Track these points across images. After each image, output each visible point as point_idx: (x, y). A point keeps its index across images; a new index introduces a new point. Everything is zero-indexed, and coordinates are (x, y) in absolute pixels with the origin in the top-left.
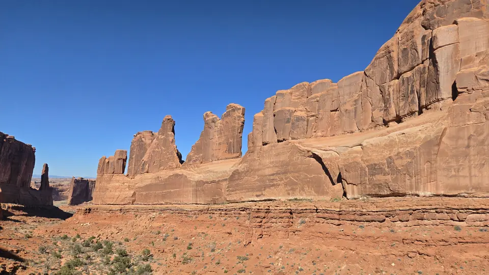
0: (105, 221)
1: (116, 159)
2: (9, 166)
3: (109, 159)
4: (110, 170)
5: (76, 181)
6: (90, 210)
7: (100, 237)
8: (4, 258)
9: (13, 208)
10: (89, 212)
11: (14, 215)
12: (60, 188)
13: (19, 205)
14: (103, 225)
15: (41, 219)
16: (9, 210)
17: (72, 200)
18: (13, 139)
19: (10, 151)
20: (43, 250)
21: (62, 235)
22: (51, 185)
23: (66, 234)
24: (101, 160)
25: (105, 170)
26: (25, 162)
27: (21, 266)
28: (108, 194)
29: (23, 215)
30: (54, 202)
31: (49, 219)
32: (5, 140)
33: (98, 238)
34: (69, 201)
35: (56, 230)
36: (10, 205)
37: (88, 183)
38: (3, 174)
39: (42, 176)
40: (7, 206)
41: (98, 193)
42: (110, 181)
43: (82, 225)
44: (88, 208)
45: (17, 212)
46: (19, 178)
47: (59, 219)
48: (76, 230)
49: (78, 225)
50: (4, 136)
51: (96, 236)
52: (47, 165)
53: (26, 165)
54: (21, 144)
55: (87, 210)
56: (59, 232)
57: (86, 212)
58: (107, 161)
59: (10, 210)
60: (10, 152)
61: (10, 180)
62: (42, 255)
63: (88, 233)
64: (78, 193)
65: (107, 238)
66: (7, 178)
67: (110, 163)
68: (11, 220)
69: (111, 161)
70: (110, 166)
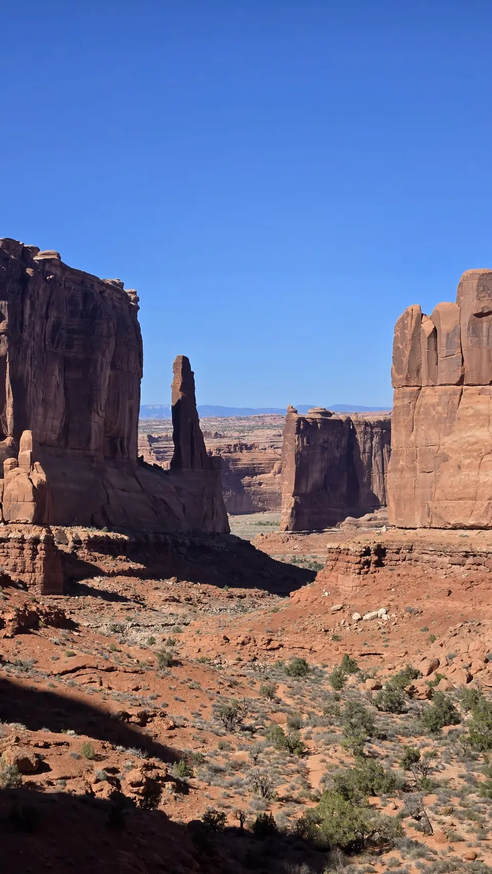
0: (452, 604)
1: (466, 318)
2: (56, 378)
3: (436, 317)
4: (448, 371)
5: (305, 428)
6: (381, 552)
7: (440, 671)
8: (107, 744)
9: (94, 544)
10: (379, 564)
11: (99, 572)
12: (245, 459)
13: (111, 535)
14: (445, 619)
15: (195, 590)
16: (80, 554)
17: (297, 512)
18: (55, 263)
19: (53, 314)
20: (231, 716)
21: (287, 658)
22: (210, 445)
23: (301, 654)
24: (402, 325)
25: (424, 369)
26: (109, 356)
27: (168, 778)
28: (450, 480)
29: (130, 573)
30: (232, 519)
31: (224, 591)
32: (29, 271)
33: (432, 677)
34: (283, 514)
35: (261, 637)
36: (83, 533)
37: (353, 432)
38: (40, 410)
39: (176, 410)
40: (70, 538)
41: (407, 475)
42: (450, 420)
43: (356, 616)
44: (373, 547)
45: (107, 563)
46: (97, 421)
47: (261, 592)
48: (336, 638)
49: (341, 618)
50: (26, 253)
51: (423, 667)
52: (185, 361)
53: (113, 366)
54: (84, 279)
55: (367, 552)
56: (275, 644)
57: (368, 563)
58: (427, 326)
59: (83, 554)
60: (52, 320)
61: (66, 431)
62: (230, 737)
63: (385, 655)
64: (316, 476)
65: (470, 678)
66: (57, 423)
67: (442, 339)
68: (94, 592)
69: (445, 328)
70: (442, 351)
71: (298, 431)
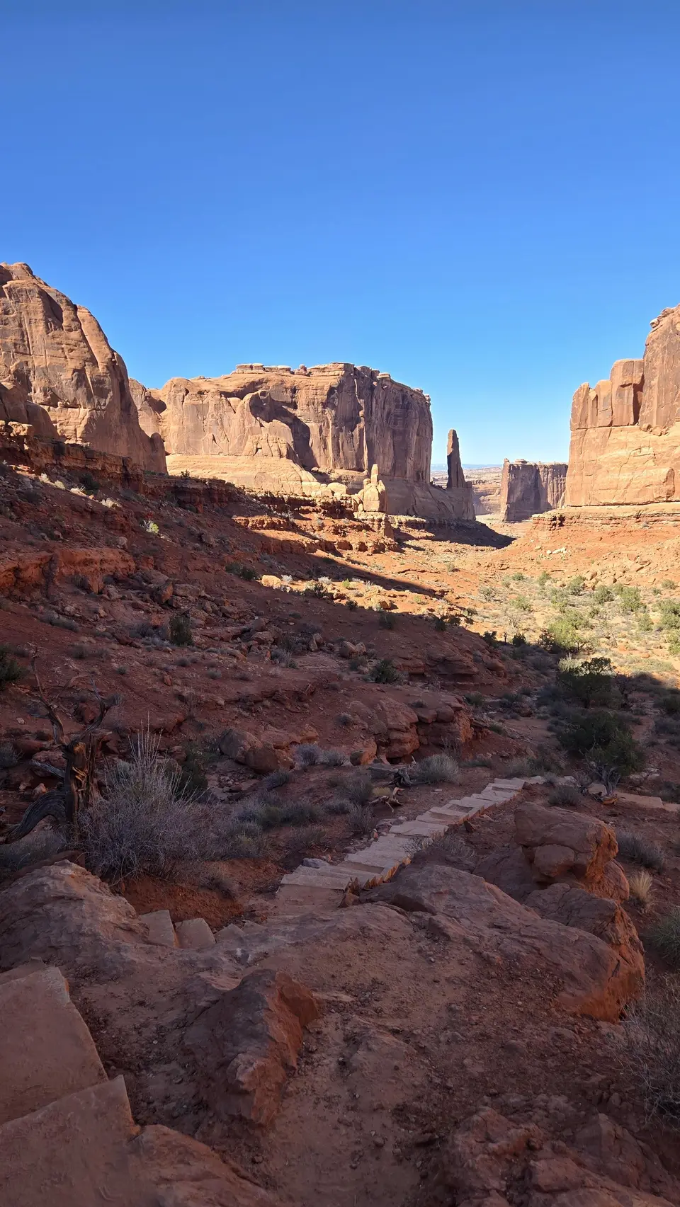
0: (602, 545)
1: (615, 388)
2: (389, 441)
3: (598, 389)
4: (603, 418)
5: (513, 470)
6: (562, 519)
7: (598, 577)
8: (428, 597)
9: (409, 524)
10: (561, 525)
11: (412, 538)
12: (481, 487)
13: (418, 519)
14: (599, 552)
15: (459, 547)
16: (401, 528)
17: (508, 512)
18: (386, 379)
19: (387, 407)
20: (488, 594)
21: (512, 573)
22: (466, 480)
23: (519, 571)
24: (578, 394)
25: (589, 421)
26: (416, 428)
27: (461, 616)
28: (602, 479)
29: (427, 538)
30: (477, 517)
31: (474, 547)
32: (375, 383)
33: (594, 580)
34: (502, 514)
35: (497, 563)
36: (403, 518)
37: (538, 471)
38: (381, 457)
39: (449, 457)
40: (397, 521)
41: (577, 477)
42: (604, 446)
43: (549, 552)
44: (558, 516)
45: (415, 533)
46: (410, 463)
47: (493, 548)
48: (538, 563)
49: (541, 553)
50: (373, 375)
51: (588, 576)
52: (454, 433)
53: (418, 435)
54: (402, 388)
55: (555, 519)
56: (504, 567)
57: (555, 525)
58: (592, 395)
59: (403, 529)
60: (386, 410)
61: (394, 468)
62: (488, 604)
63: (565, 571)
64: (518, 494)
65: (615, 581)
66: (390, 464)
67: (601, 401)
68: (409, 547)
69: (603, 394)
70: (601, 407)
71: (510, 471)
